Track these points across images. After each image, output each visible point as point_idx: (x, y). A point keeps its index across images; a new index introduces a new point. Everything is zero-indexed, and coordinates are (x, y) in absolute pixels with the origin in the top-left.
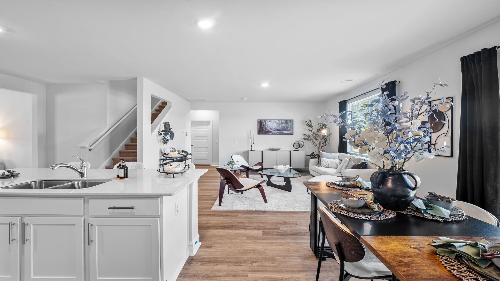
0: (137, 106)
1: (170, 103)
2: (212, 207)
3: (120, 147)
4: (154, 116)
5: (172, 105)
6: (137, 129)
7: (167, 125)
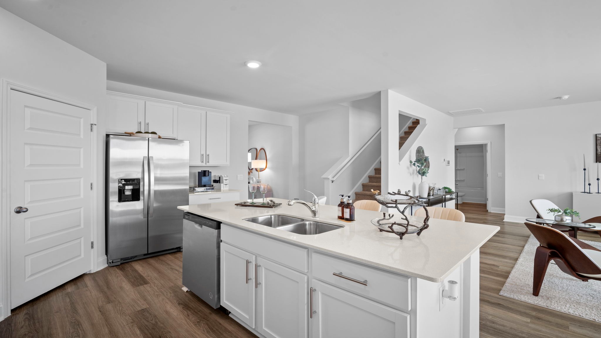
0: (382, 130)
1: (424, 120)
2: (500, 290)
3: (364, 179)
4: (402, 140)
5: (426, 123)
6: (381, 159)
7: (420, 151)
